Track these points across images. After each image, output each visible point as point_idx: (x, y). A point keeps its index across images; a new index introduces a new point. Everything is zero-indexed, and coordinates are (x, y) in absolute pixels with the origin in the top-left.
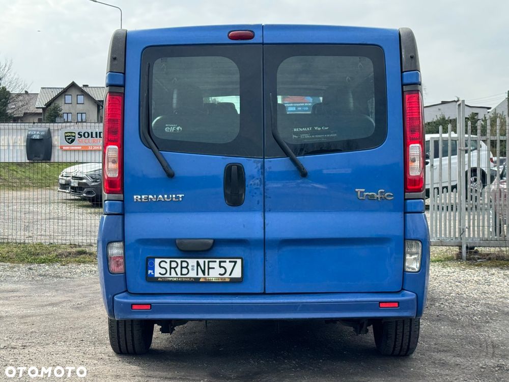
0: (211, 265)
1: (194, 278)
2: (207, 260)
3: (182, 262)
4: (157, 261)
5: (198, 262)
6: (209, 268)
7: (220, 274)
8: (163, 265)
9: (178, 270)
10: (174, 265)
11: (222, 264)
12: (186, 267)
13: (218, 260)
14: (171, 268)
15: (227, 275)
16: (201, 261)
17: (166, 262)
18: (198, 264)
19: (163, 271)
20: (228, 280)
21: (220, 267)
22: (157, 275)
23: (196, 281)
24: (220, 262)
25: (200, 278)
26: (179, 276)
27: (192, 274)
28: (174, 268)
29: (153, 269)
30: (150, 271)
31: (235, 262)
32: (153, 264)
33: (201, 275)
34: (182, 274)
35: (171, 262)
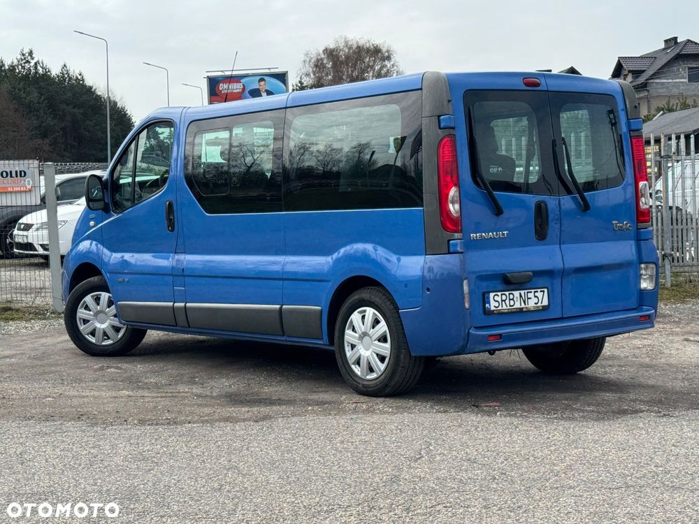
0: (530, 295)
1: (520, 309)
2: (526, 291)
3: (510, 294)
4: (492, 295)
5: (520, 293)
6: (528, 298)
7: (536, 304)
8: (496, 298)
9: (507, 302)
10: (504, 297)
11: (536, 294)
12: (513, 299)
13: (533, 291)
14: (502, 301)
15: (539, 304)
16: (522, 292)
17: (498, 296)
18: (521, 296)
19: (497, 304)
20: (541, 308)
21: (535, 296)
22: (493, 308)
23: (520, 311)
24: (535, 292)
25: (523, 308)
26: (509, 307)
27: (517, 305)
28: (505, 301)
29: (489, 303)
30: (487, 305)
31: (544, 291)
32: (489, 298)
33: (523, 305)
34: (510, 306)
35: (502, 294)
